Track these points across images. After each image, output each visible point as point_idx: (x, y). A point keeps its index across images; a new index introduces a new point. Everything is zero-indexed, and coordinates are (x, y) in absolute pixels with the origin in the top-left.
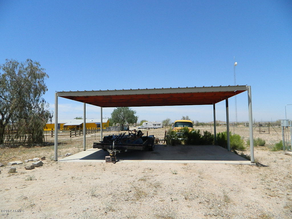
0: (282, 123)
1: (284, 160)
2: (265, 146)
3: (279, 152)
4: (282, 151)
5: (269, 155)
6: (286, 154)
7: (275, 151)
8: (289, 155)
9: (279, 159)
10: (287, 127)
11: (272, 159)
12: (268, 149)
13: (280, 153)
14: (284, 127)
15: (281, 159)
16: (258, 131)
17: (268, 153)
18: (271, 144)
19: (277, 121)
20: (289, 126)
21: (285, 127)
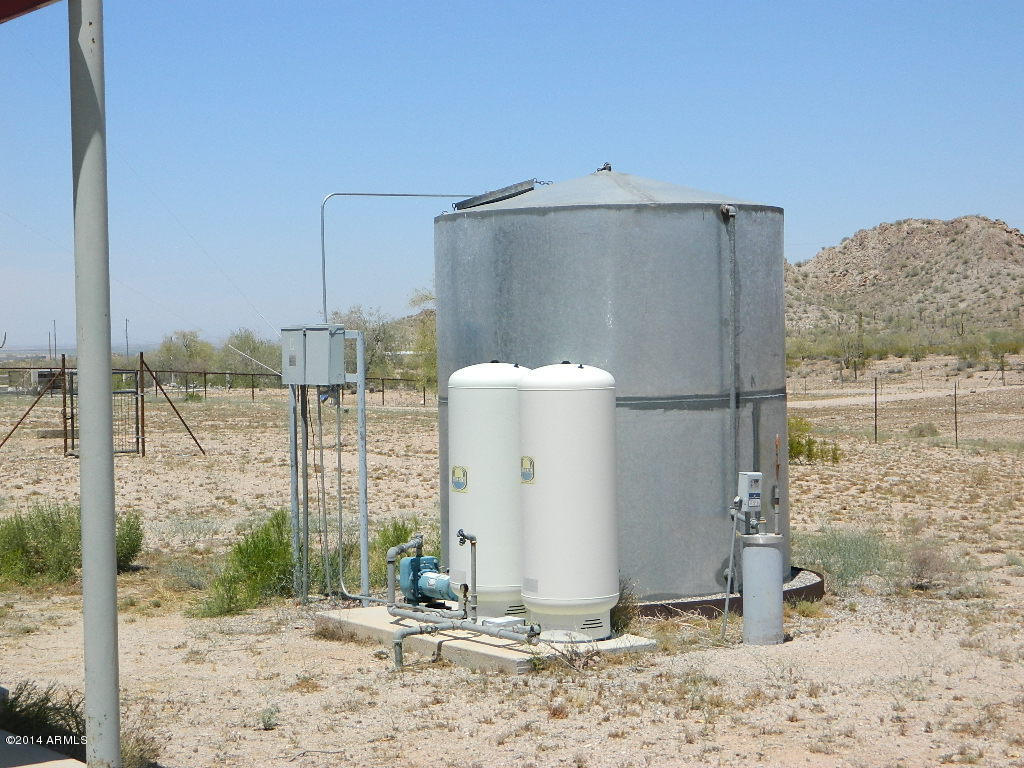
0: (292, 362)
1: (332, 693)
2: (136, 569)
3: (267, 614)
4: (288, 608)
5: (195, 656)
6: (328, 633)
7: (230, 608)
8: (352, 637)
9: (292, 688)
10: (332, 391)
11: (235, 701)
12: (168, 594)
13: (273, 630)
14: (304, 388)
15: (306, 684)
16: (55, 435)
17: (178, 640)
18: (176, 542)
19: (168, 347)
20: (350, 378)
21: (312, 395)
